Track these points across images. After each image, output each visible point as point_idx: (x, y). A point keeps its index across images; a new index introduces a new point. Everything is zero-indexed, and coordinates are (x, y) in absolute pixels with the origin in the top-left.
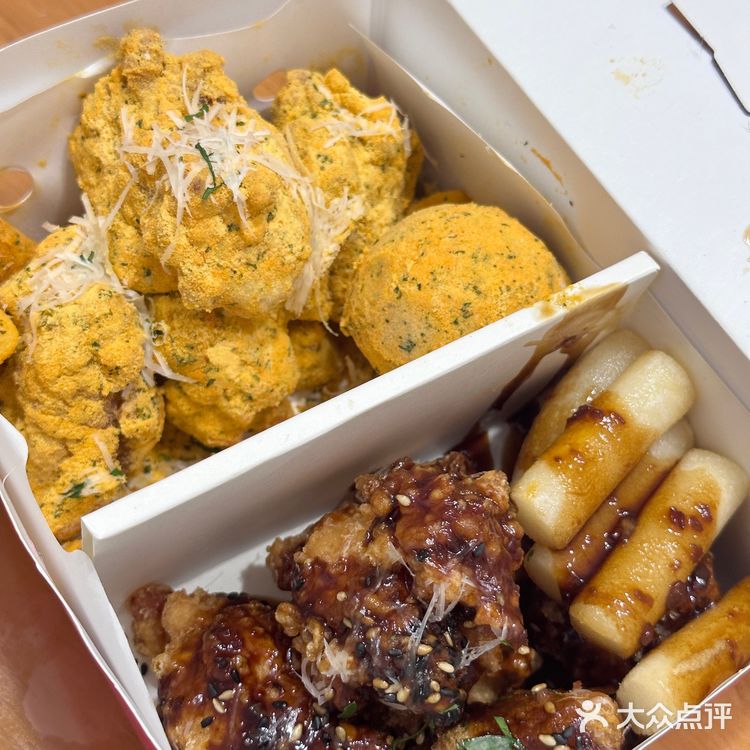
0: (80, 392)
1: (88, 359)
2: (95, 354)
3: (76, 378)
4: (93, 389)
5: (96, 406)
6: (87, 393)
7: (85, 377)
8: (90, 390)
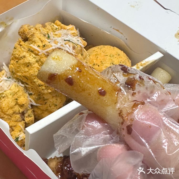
0: (14, 113)
1: (15, 104)
2: (17, 102)
3: (13, 109)
4: (17, 112)
5: (18, 116)
6: (16, 113)
7: (15, 109)
8: (16, 112)
